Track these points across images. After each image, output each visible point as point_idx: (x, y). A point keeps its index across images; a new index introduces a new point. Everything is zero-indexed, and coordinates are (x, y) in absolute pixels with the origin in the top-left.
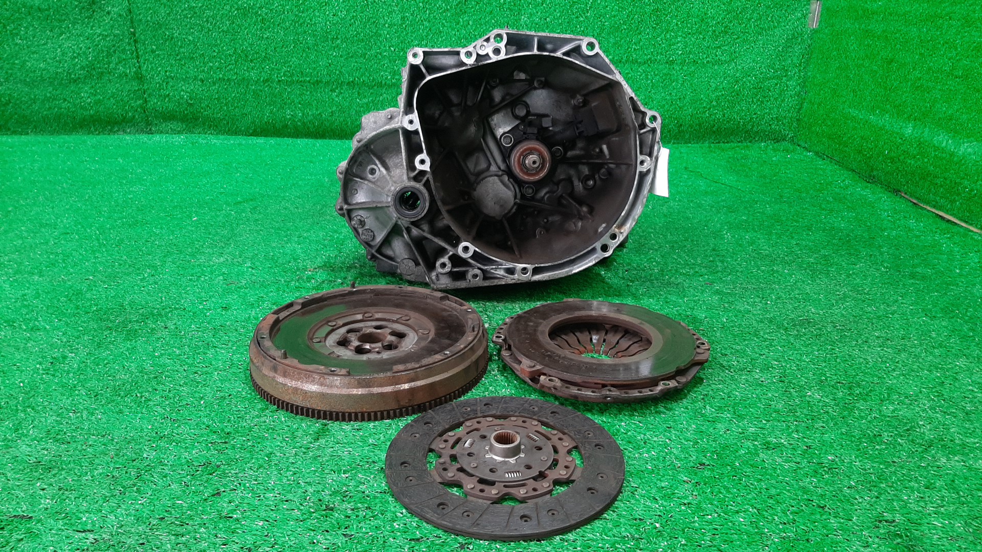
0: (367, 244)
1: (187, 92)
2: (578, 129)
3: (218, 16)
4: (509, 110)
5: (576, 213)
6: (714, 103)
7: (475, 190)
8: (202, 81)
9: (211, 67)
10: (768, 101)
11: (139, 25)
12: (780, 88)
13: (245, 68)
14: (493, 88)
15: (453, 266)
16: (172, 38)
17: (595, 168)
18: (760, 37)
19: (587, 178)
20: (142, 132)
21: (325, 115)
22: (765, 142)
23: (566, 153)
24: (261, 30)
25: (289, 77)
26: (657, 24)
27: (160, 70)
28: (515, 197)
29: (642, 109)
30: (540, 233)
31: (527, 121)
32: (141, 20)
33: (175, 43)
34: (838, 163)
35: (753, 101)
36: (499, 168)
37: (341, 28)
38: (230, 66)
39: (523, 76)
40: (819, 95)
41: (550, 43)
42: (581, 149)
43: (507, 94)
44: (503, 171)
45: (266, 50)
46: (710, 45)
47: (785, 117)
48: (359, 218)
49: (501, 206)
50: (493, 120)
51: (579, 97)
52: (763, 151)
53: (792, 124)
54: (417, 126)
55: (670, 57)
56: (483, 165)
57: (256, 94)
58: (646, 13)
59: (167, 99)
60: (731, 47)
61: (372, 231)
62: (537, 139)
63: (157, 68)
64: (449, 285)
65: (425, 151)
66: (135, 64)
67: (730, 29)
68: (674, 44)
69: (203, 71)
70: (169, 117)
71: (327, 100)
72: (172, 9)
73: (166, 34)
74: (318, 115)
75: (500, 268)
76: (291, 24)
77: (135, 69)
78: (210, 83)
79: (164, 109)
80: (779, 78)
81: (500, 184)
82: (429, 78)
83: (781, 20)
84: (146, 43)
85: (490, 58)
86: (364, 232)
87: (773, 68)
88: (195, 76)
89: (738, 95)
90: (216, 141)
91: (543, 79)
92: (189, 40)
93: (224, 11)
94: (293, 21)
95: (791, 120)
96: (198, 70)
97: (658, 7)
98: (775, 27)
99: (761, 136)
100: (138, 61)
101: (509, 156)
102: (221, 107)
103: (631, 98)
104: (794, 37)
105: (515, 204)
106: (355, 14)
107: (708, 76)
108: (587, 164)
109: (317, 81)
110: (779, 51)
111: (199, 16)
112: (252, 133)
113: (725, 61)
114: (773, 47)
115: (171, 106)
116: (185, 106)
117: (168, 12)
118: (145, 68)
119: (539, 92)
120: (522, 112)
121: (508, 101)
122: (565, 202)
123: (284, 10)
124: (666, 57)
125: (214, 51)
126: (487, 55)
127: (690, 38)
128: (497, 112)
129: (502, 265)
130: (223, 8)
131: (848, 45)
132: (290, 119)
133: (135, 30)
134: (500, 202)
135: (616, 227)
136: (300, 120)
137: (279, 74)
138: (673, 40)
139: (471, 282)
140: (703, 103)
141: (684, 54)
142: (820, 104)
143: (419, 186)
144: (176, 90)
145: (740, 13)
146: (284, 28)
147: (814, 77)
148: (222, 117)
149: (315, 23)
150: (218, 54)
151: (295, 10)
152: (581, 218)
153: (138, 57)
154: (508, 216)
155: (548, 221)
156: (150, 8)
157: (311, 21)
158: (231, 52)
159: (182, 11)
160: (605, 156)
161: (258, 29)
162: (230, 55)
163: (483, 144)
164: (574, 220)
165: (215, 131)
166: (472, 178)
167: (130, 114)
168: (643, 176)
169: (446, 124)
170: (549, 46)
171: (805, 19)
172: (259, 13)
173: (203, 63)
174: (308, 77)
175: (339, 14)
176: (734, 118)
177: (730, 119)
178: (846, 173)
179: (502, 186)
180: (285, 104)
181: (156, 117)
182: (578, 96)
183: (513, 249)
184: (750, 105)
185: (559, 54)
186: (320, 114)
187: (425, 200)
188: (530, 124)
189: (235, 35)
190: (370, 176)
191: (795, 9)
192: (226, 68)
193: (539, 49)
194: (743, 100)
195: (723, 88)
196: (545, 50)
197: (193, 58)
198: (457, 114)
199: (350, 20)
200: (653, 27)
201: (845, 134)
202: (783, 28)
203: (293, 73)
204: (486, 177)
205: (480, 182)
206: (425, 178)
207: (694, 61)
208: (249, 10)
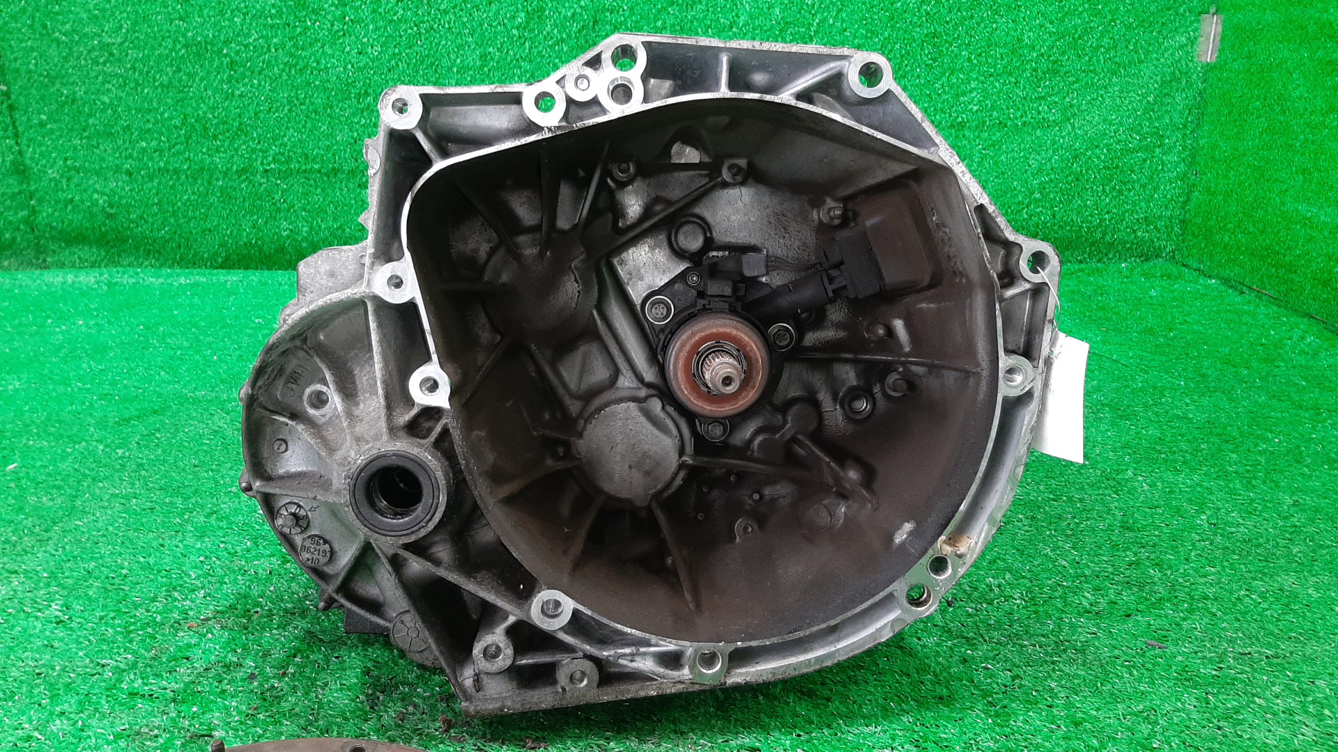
0: (319, 573)
1: (103, 194)
2: (831, 280)
3: (153, 58)
4: (662, 237)
5: (830, 480)
6: (1037, 196)
7: (580, 435)
8: (130, 174)
9: (144, 150)
10: (1130, 190)
11: (15, 79)
12: (1150, 167)
13: (204, 150)
14: (622, 185)
15: (519, 650)
16: (73, 101)
17: (874, 373)
18: (1114, 79)
19: (854, 394)
20: (30, 265)
21: (350, 228)
22: (1126, 261)
23: (801, 335)
24: (230, 82)
25: (283, 163)
26: (935, 60)
27: (56, 158)
28: (682, 452)
29: (1011, 236)
30: (745, 529)
31: (705, 262)
32: (18, 71)
33: (78, 108)
34: (1275, 300)
35: (1104, 190)
36: (640, 379)
37: (373, 75)
38: (178, 147)
39: (691, 155)
40: (1226, 177)
41: (762, 67)
42: (838, 326)
43: (657, 200)
44: (649, 385)
45: (240, 116)
46: (1027, 95)
47: (1160, 217)
48: (293, 509)
49: (648, 474)
50: (622, 263)
51: (830, 203)
52: (1127, 277)
53: (1172, 228)
54: (411, 291)
55: (958, 117)
56: (600, 373)
57: (226, 196)
58: (915, 41)
59: (70, 207)
60: (1064, 98)
61: (326, 542)
62: (733, 311)
63: (51, 153)
64: (509, 703)
65: (435, 357)
66: (11, 148)
67: (1062, 66)
68: (964, 94)
69: (131, 156)
70: (74, 238)
71: (353, 202)
72: (70, 49)
73: (62, 94)
74: (338, 229)
75: (645, 654)
76: (283, 70)
77: (11, 157)
78: (143, 177)
79: (66, 223)
80: (1149, 149)
81: (643, 419)
82: (439, 165)
83: (1151, 49)
84: (30, 110)
85: (604, 111)
86: (308, 543)
87: (1138, 133)
88: (117, 166)
89: (1077, 180)
90: (152, 279)
91: (742, 162)
92: (104, 103)
93: (161, 51)
94: (285, 64)
95: (1171, 222)
96: (121, 154)
97: (935, 30)
98: (1140, 62)
99: (1118, 251)
100: (17, 143)
101: (665, 348)
102: (165, 219)
103: (980, 209)
104: (1174, 78)
105: (682, 466)
106: (397, 51)
107: (1025, 149)
108: (854, 362)
109: (334, 169)
110: (1148, 102)
111: (119, 60)
112: (223, 262)
113: (1054, 121)
114: (1138, 95)
115: (77, 218)
116: (101, 217)
117: (64, 54)
118: (28, 155)
119: (734, 192)
120: (693, 242)
121: (662, 215)
122: (801, 451)
123: (269, 46)
124: (950, 116)
125: (148, 121)
126: (595, 101)
127: (992, 83)
128: (634, 241)
129: (650, 645)
130: (160, 45)
131: (1286, 89)
132: (288, 237)
133: (9, 88)
134: (645, 464)
135: (945, 542)
136: (303, 240)
137: (266, 158)
138: (963, 87)
139: (568, 694)
140: (1017, 195)
141: (982, 111)
142: (1228, 195)
143: (420, 452)
144: (85, 190)
145: (1080, 38)
146: (271, 78)
147: (1214, 147)
148: (168, 237)
149: (326, 68)
150: (154, 124)
151: (289, 44)
152: (843, 496)
153: (16, 135)
154: (665, 495)
155: (761, 497)
156: (32, 49)
157: (318, 63)
158: (177, 122)
159: (89, 52)
160: (900, 346)
161: (223, 81)
162: (176, 127)
163: (599, 322)
164: (826, 502)
165: (157, 260)
166: (574, 407)
167: (7, 236)
168: (1015, 405)
169: (505, 278)
170: (759, 78)
171: (1192, 47)
172: (225, 51)
173: (130, 143)
174: (317, 163)
175: (369, 50)
176: (1072, 220)
177: (1065, 222)
178: (1304, 323)
179: (649, 427)
180: (278, 210)
181: (52, 238)
182: (828, 200)
183: (676, 575)
184: (1100, 197)
185: (786, 97)
186: (341, 226)
187: (435, 489)
188: (714, 271)
189: (183, 91)
190: (311, 411)
191: (1176, 31)
192: (170, 149)
193: (732, 86)
194: (1087, 190)
195: (1052, 169)
196: (749, 88)
197: (111, 134)
198: (530, 252)
199: (389, 61)
200: (926, 65)
201: (1289, 248)
202: (1155, 62)
203: (289, 157)
204: (607, 405)
205: (591, 416)
206: (438, 429)
207: (1001, 123)
208: (206, 48)
